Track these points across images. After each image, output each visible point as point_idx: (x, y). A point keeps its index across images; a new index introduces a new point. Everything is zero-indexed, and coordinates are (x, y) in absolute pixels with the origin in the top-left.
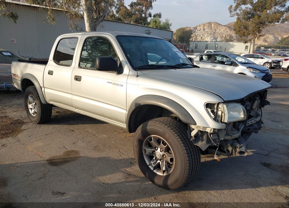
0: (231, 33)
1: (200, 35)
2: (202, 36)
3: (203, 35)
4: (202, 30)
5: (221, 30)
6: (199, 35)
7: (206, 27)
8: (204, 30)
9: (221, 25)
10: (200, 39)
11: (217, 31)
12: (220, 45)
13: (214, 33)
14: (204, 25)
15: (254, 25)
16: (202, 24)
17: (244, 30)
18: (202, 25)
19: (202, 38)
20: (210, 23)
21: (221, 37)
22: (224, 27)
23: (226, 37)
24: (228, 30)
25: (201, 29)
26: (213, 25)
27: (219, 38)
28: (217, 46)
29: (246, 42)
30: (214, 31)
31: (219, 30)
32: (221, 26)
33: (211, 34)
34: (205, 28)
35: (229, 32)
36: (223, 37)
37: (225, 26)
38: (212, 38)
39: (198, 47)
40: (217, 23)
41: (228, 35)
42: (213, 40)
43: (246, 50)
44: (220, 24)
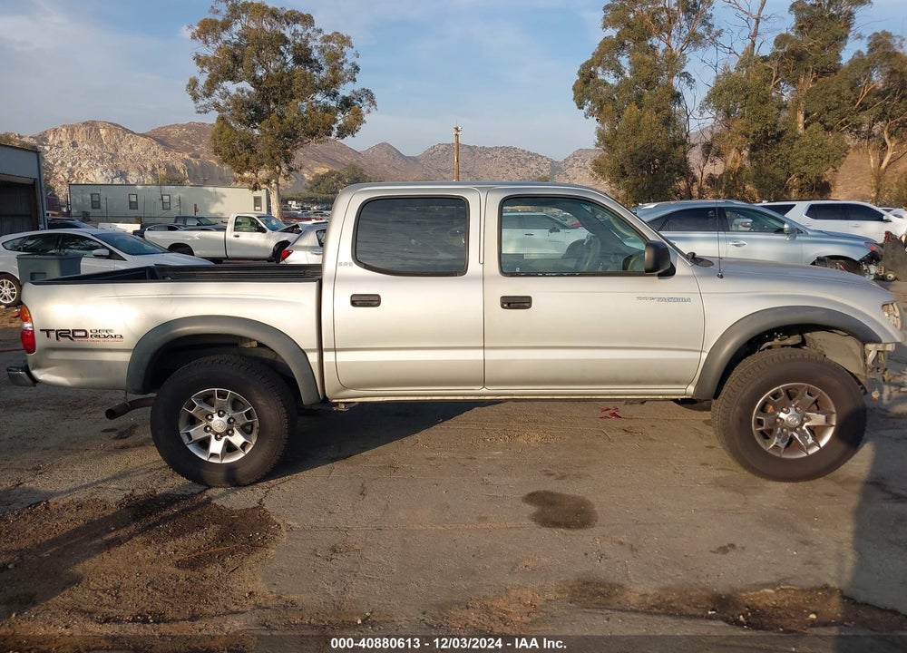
0: (168, 159)
1: (63, 163)
2: (69, 165)
3: (76, 162)
4: (66, 145)
5: (134, 148)
6: (59, 162)
7: (79, 137)
8: (74, 145)
9: (133, 133)
10: (67, 175)
11: (123, 151)
12: (176, 196)
13: (114, 156)
14: (72, 130)
15: (270, 140)
16: (63, 126)
17: (246, 154)
18: (64, 130)
19: (71, 171)
20: (92, 126)
21: (139, 168)
22: (141, 139)
23: (154, 169)
24: (156, 147)
25: (61, 142)
26: (103, 132)
27: (133, 173)
28: (166, 198)
29: (255, 188)
30: (112, 151)
31: (127, 147)
32: (131, 136)
33: (102, 158)
34: (75, 139)
35: (163, 156)
36: (146, 169)
37: (144, 136)
38: (111, 174)
39: (102, 205)
40: (116, 125)
41: (163, 166)
42: (112, 178)
43: (257, 208)
44: (126, 131)
